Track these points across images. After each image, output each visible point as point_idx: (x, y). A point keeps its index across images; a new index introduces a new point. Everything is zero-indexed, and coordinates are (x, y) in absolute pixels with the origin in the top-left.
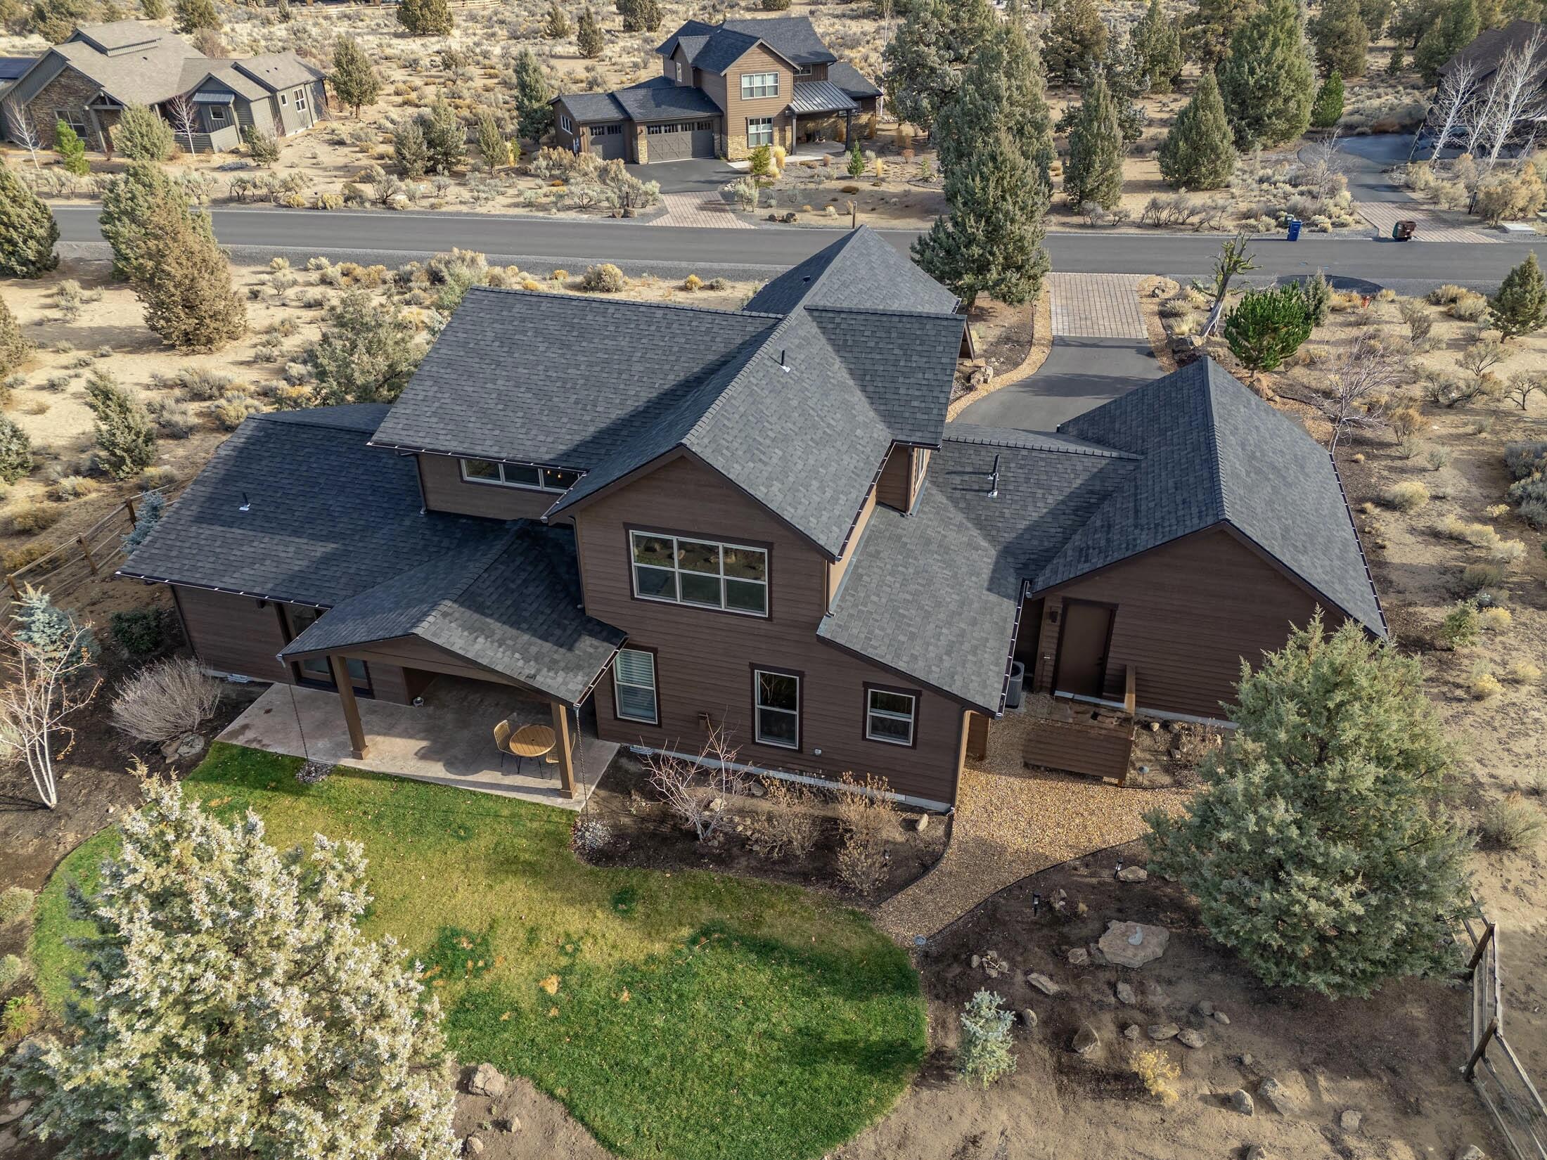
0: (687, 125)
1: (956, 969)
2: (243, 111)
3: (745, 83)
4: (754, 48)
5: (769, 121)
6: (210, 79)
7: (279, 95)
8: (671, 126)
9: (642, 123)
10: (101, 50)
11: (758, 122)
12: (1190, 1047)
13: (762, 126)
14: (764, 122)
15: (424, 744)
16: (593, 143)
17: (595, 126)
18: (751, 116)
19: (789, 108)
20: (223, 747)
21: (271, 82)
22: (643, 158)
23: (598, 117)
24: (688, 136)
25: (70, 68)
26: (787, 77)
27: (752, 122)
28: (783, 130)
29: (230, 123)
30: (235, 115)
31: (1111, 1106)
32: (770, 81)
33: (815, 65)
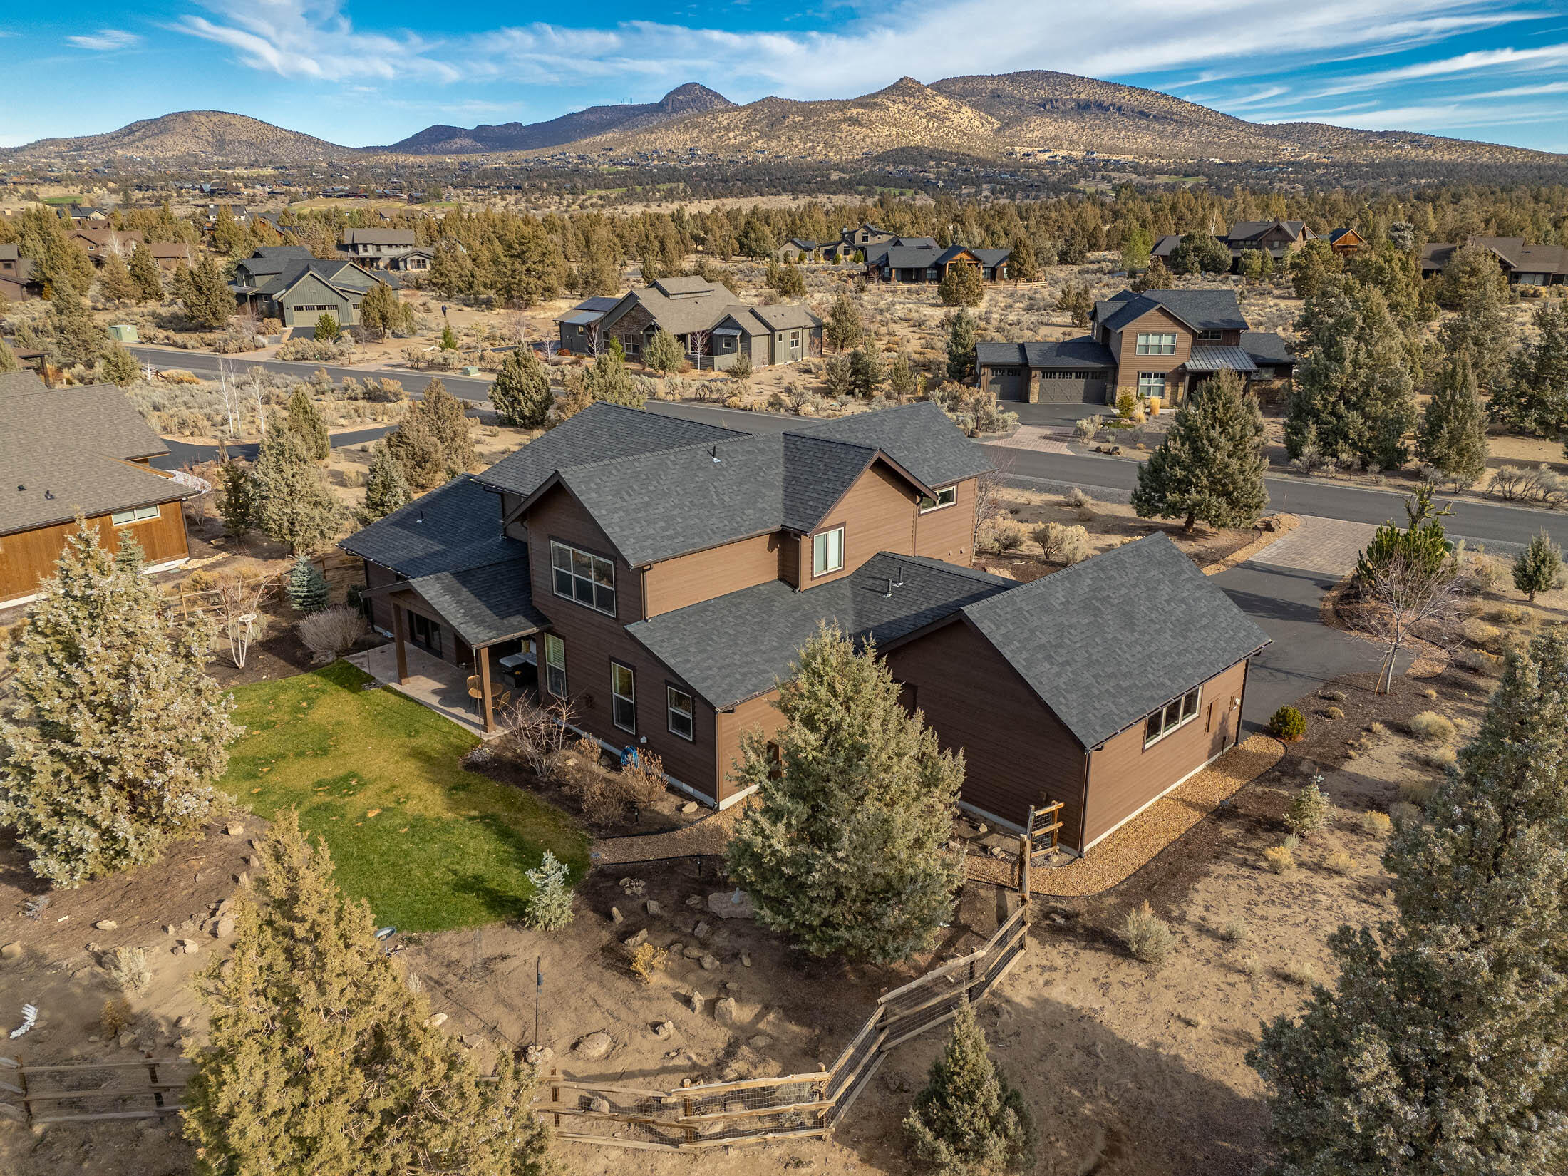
0: (1081, 373)
1: (610, 884)
2: (746, 343)
3: (1141, 340)
4: (1153, 311)
5: (1162, 376)
6: (729, 318)
7: (777, 334)
8: (1065, 372)
9: (1037, 369)
10: (666, 294)
11: (1150, 376)
12: (702, 967)
13: (1153, 380)
14: (1156, 376)
15: (443, 686)
16: (991, 382)
17: (994, 367)
18: (1147, 370)
19: (1183, 366)
20: (344, 662)
21: (773, 324)
22: (1034, 398)
23: (1000, 360)
24: (1081, 383)
25: (638, 305)
26: (1185, 339)
27: (1144, 375)
28: (1175, 385)
29: (735, 351)
30: (739, 345)
31: (609, 975)
32: (1167, 340)
33: (1226, 331)
